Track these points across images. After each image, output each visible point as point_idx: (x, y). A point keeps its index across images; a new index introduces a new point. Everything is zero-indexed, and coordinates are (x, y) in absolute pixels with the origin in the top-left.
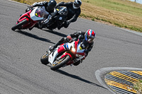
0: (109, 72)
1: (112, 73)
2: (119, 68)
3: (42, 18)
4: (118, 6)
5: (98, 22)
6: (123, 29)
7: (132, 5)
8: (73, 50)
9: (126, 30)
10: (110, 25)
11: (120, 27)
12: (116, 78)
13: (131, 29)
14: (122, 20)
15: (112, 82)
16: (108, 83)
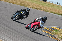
4: (47, 5)
5: (40, 10)
6: (48, 12)
7: (51, 4)
9: (49, 13)
13: (51, 12)
14: (48, 10)
16: (43, 31)
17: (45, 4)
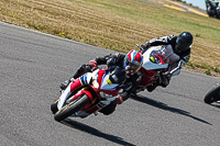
8: (96, 85)
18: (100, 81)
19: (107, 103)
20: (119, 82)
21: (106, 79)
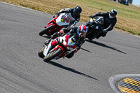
0: (122, 79)
1: (126, 80)
2: (133, 75)
3: (68, 24)
4: (132, 14)
6: (137, 36)
8: (65, 43)
10: (124, 32)
11: (134, 34)
12: (130, 85)
14: (135, 28)
15: (125, 89)
16: (122, 90)
17: (127, 13)
18: (67, 41)
19: (70, 52)
20: (76, 42)
21: (70, 40)
